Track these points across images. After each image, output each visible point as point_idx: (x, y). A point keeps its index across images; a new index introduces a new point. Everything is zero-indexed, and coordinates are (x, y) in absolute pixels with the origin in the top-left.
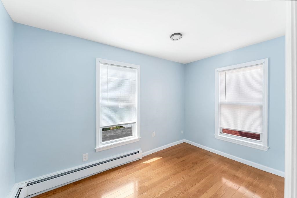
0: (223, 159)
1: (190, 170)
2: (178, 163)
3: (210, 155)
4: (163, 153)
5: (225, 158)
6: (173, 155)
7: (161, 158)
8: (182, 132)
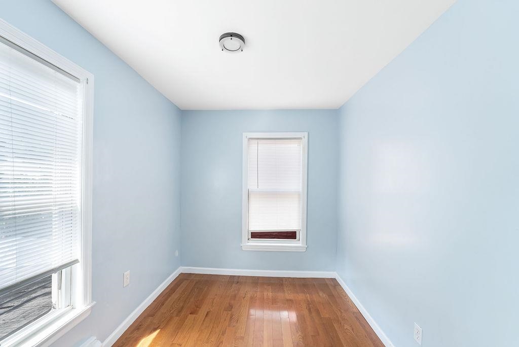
0: (256, 281)
1: (234, 326)
2: (203, 324)
3: (238, 282)
4: (153, 315)
5: (258, 278)
6: (180, 312)
7: (158, 331)
8: (177, 254)
